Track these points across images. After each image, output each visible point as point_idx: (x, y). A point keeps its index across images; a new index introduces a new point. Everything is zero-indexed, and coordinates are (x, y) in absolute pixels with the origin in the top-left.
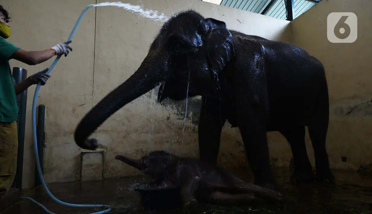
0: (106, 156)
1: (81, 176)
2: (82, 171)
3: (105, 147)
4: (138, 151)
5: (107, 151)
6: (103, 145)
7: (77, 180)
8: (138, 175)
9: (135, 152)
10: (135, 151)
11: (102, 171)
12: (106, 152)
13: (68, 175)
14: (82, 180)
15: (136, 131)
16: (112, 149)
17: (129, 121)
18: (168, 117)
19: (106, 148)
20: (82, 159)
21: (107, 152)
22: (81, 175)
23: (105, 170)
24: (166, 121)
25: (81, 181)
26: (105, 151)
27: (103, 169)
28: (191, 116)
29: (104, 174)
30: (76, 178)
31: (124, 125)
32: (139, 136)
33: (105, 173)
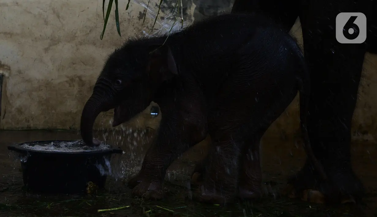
0: (7, 85)
3: (7, 66)
4: (72, 80)
5: (10, 74)
6: (2, 63)
8: (70, 128)
9: (67, 81)
10: (66, 79)
12: (8, 78)
15: (72, 37)
16: (20, 72)
17: (58, 17)
18: (140, 13)
19: (10, 69)
21: (10, 77)
23: (5, 113)
24: (136, 21)
26: (7, 74)
28: (192, 13)
31: (46, 23)
32: (77, 49)
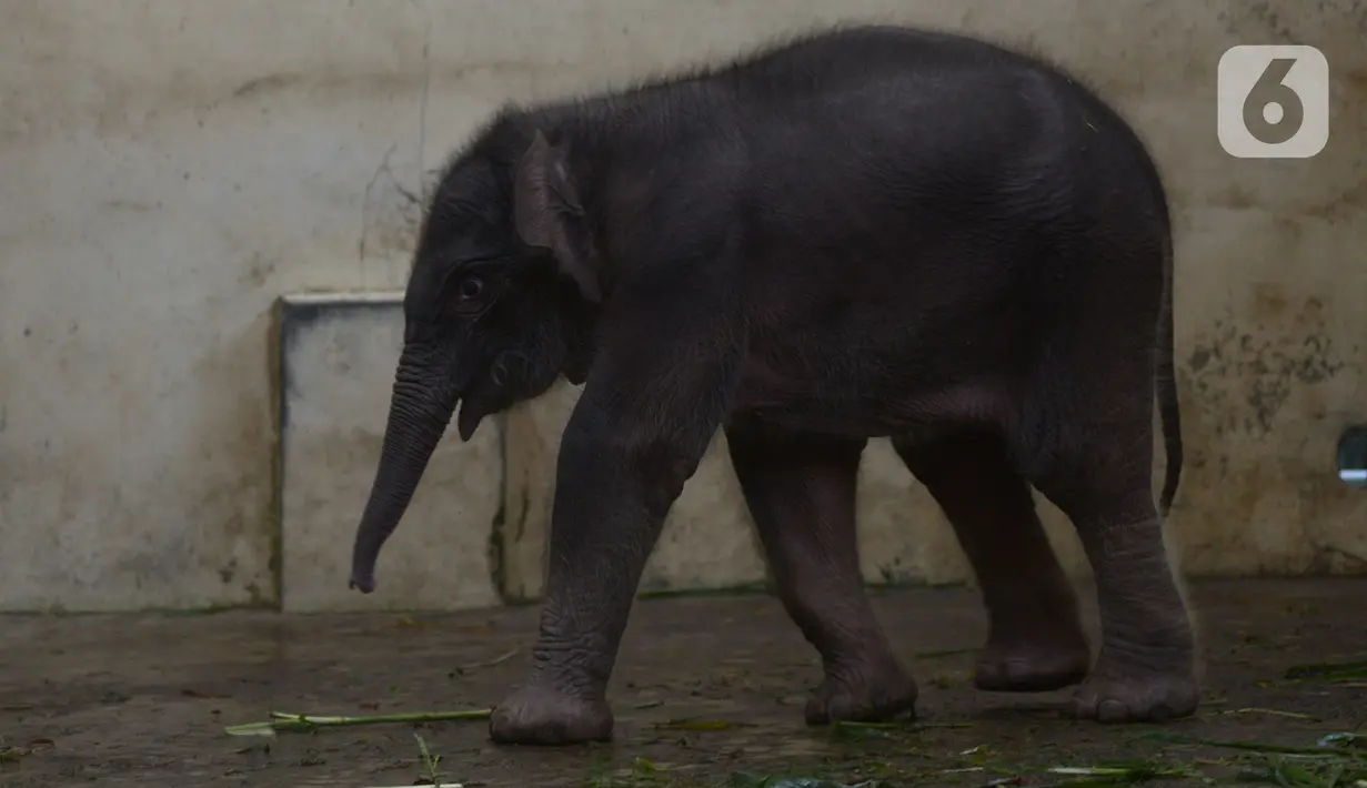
1: (276, 564)
2: (291, 499)
7: (238, 594)
8: (887, 575)
11: (492, 512)
13: (148, 538)
14: (295, 601)
20: (280, 379)
22: (277, 543)
25: (276, 607)
27: (503, 487)
29: (510, 548)
30: (227, 577)
33: (518, 538)
